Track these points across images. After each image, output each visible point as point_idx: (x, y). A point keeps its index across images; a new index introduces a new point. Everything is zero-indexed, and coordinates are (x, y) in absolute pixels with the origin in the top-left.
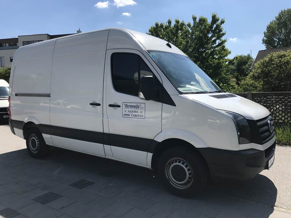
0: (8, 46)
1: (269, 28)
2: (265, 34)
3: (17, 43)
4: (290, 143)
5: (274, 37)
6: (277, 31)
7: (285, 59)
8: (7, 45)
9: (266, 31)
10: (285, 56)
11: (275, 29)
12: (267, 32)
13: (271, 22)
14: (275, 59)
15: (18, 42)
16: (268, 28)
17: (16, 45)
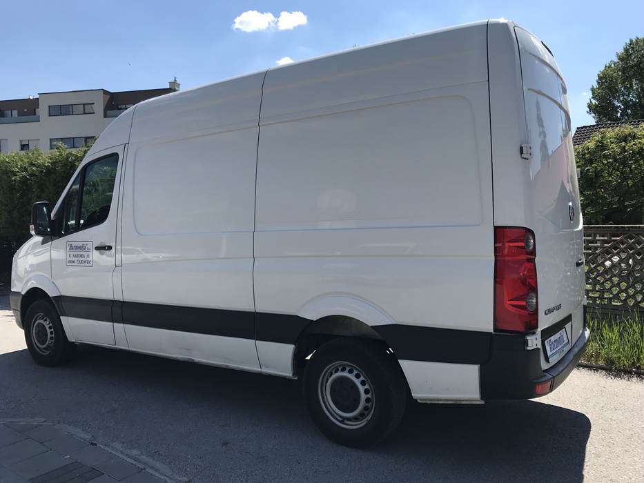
0: (17, 116)
1: (602, 78)
2: (593, 93)
3: (37, 110)
4: (639, 368)
5: (614, 98)
6: (620, 86)
7: (634, 144)
8: (15, 113)
9: (596, 85)
10: (634, 137)
11: (617, 80)
12: (599, 89)
13: (608, 65)
14: (611, 143)
15: (38, 108)
16: (600, 78)
17: (35, 114)
